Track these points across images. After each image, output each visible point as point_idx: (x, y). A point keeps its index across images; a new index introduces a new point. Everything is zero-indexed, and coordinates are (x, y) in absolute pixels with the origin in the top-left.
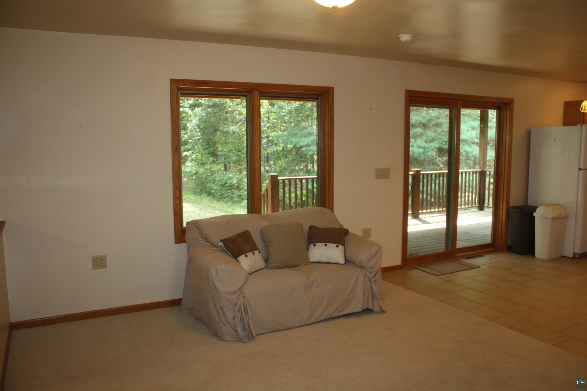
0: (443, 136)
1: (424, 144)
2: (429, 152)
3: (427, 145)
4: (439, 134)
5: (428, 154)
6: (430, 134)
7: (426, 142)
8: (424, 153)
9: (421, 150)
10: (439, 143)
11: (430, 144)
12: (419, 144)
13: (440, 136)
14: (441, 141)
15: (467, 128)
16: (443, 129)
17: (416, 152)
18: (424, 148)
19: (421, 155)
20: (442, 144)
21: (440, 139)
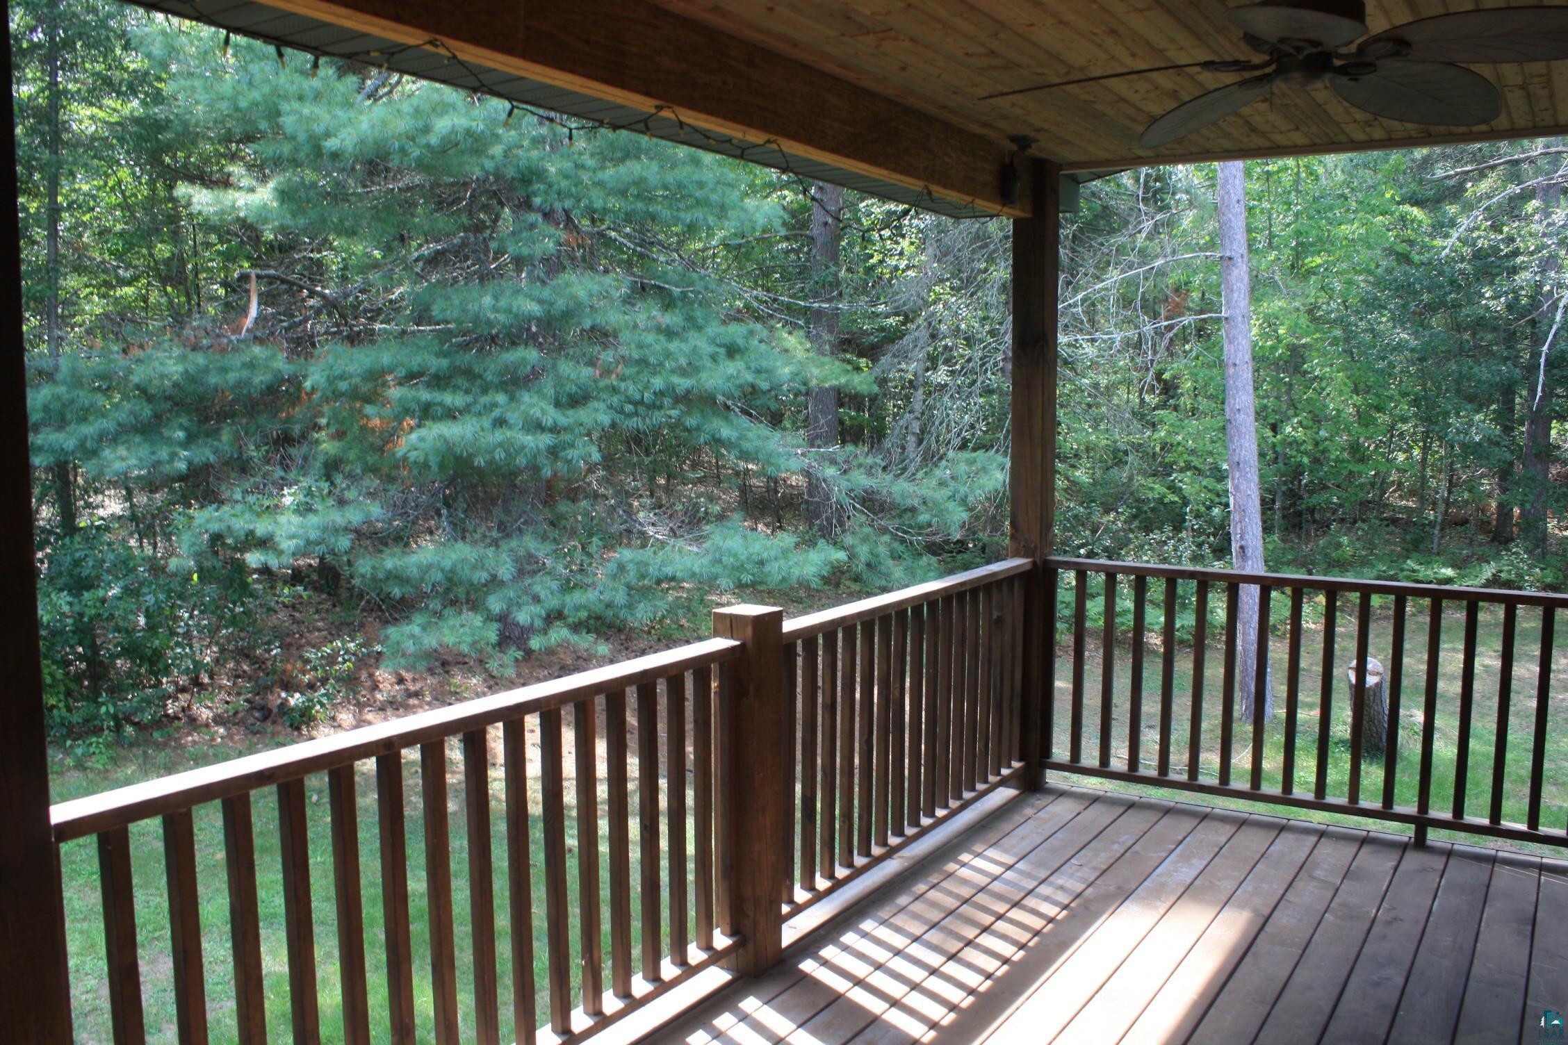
0: (623, 378)
1: (551, 415)
2: (572, 446)
3: (563, 419)
4: (607, 372)
5: (571, 453)
6: (574, 372)
7: (558, 404)
8: (554, 452)
9: (546, 440)
10: (611, 407)
11: (570, 412)
12: (536, 412)
13: (613, 380)
14: (615, 400)
15: (712, 349)
16: (623, 351)
17: (523, 447)
18: (555, 430)
19: (543, 460)
20: (621, 412)
21: (615, 390)
